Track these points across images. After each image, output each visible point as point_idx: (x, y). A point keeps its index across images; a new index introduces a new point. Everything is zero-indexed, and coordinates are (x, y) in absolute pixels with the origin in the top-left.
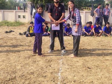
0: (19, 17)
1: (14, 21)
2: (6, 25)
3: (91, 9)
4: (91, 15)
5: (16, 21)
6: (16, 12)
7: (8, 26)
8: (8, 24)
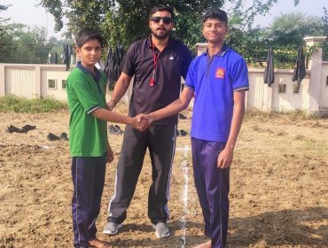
0: (52, 84)
1: (34, 97)
2: (12, 107)
3: (265, 64)
4: (266, 82)
5: (42, 97)
6: (42, 69)
7: (17, 110)
8: (17, 106)
